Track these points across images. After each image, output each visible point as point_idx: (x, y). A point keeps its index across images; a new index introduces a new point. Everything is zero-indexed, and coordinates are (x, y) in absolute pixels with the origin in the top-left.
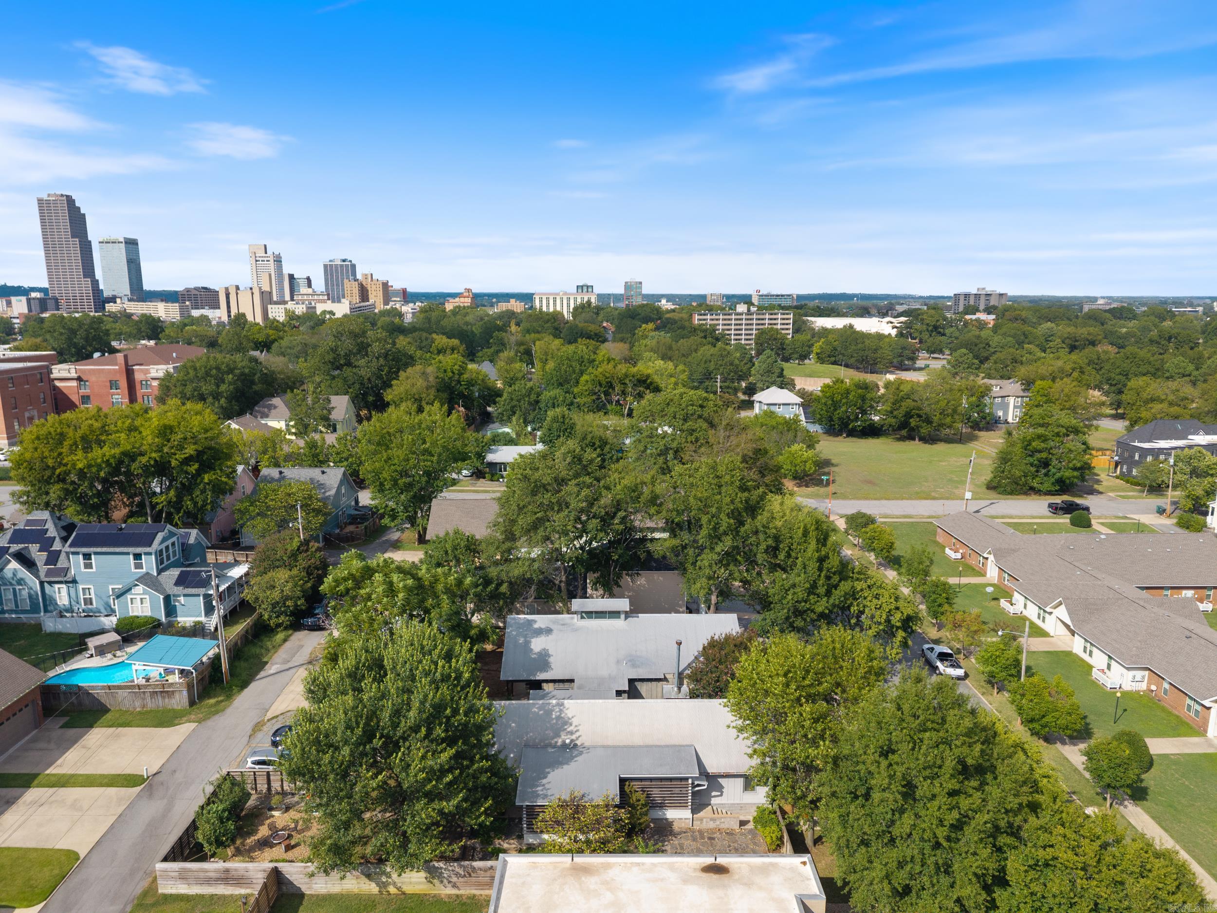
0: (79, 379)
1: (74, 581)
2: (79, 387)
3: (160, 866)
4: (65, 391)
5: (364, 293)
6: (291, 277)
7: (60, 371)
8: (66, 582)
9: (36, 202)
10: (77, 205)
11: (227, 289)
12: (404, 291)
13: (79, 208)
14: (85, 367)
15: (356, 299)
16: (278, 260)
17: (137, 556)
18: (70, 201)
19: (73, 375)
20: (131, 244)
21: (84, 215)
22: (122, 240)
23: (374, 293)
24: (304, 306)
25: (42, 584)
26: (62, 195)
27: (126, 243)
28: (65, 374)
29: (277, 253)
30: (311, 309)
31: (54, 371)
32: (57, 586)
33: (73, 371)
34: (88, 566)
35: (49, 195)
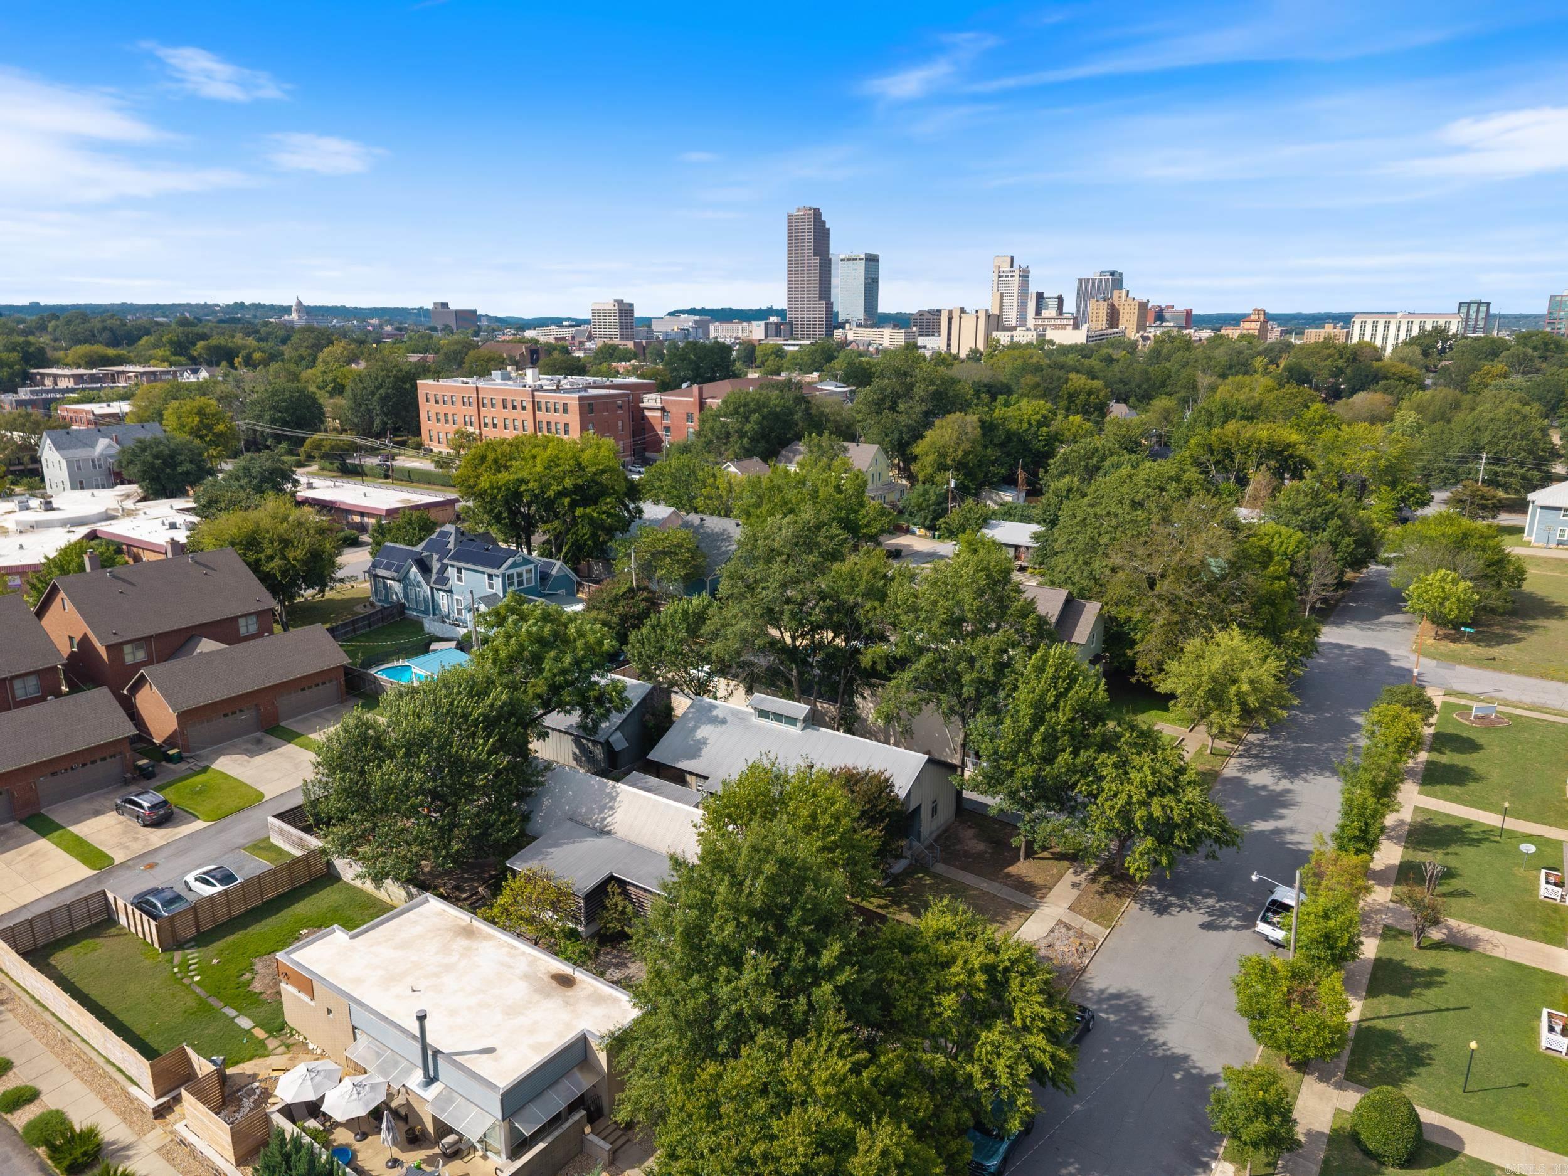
0: (663, 409)
1: (451, 591)
2: (663, 418)
3: (271, 819)
4: (652, 421)
5: (1113, 317)
6: (1040, 296)
7: (651, 400)
8: (445, 591)
9: (786, 218)
10: (823, 218)
11: (950, 312)
12: (1189, 314)
13: (824, 222)
14: (670, 397)
15: (1101, 324)
16: (1025, 276)
17: (490, 577)
18: (817, 213)
19: (659, 405)
20: (872, 261)
21: (828, 230)
22: (863, 256)
23: (1127, 317)
24: (1034, 333)
25: (432, 589)
26: (810, 209)
27: (866, 259)
28: (652, 404)
29: (1024, 266)
30: (1041, 337)
31: (645, 400)
32: (441, 593)
33: (659, 401)
34: (460, 579)
35: (798, 210)
